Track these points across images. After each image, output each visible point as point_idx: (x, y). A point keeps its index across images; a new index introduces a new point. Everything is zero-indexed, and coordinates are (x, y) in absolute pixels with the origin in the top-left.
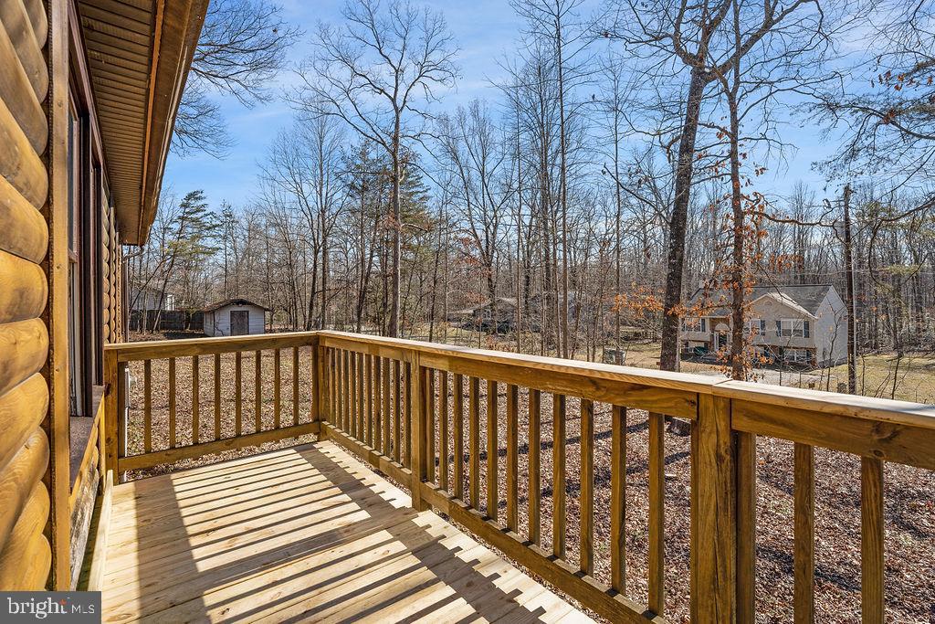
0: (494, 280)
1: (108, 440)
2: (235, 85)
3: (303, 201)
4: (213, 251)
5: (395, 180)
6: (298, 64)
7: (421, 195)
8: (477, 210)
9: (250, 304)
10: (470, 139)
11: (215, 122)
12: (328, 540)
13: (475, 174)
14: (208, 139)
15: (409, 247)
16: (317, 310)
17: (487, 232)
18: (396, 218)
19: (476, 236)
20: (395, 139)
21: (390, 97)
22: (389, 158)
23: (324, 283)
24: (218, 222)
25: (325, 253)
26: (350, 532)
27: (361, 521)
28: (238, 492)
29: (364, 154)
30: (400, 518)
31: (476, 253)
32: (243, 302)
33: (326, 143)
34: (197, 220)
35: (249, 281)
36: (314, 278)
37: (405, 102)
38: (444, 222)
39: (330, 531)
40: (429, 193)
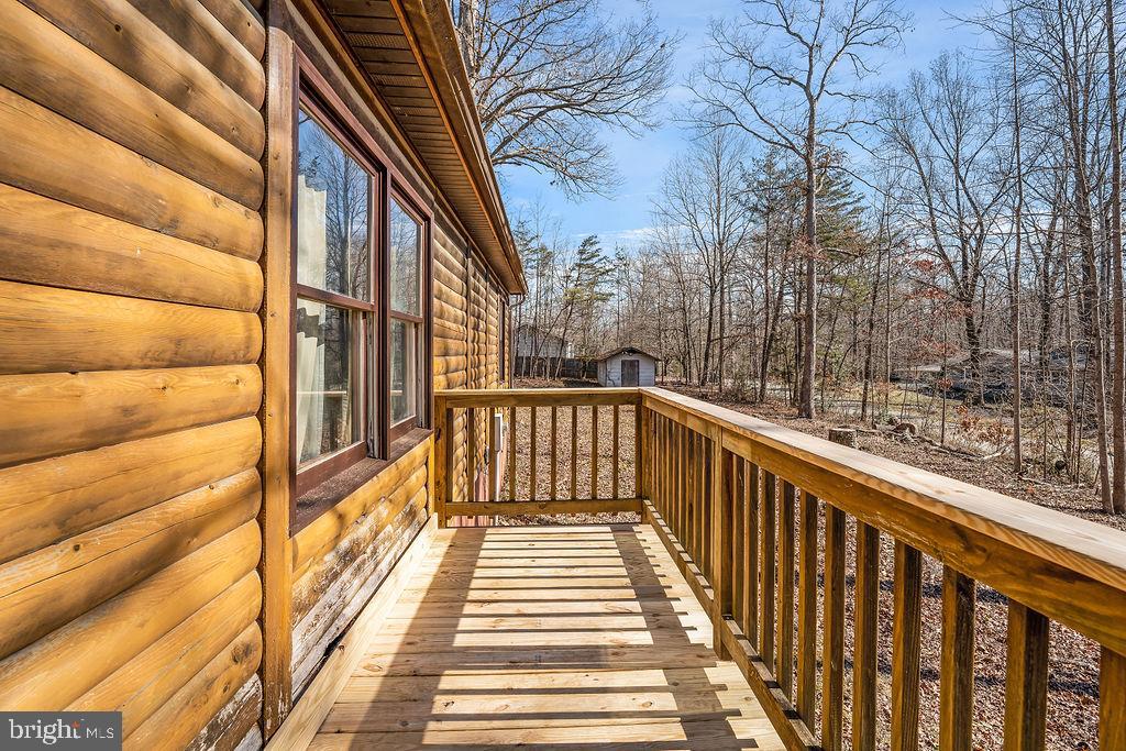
0: (976, 322)
1: (437, 483)
2: (625, 118)
3: (696, 233)
4: (605, 298)
5: (808, 192)
6: (687, 77)
7: (850, 208)
8: (946, 218)
9: (639, 352)
10: (933, 114)
11: (607, 162)
12: (589, 658)
13: (941, 165)
14: (600, 181)
15: (833, 280)
16: (714, 362)
17: (964, 249)
18: (810, 243)
19: (944, 256)
20: (810, 138)
21: (801, 85)
22: (803, 166)
23: (722, 329)
24: (612, 267)
25: (722, 293)
26: (618, 657)
27: (638, 646)
28: (534, 564)
29: (769, 166)
30: (690, 659)
31: (944, 281)
32: (632, 351)
33: (725, 161)
34: (592, 266)
35: (642, 328)
36: (710, 324)
37: (823, 86)
38: (887, 243)
39: (597, 647)
40: (863, 203)
